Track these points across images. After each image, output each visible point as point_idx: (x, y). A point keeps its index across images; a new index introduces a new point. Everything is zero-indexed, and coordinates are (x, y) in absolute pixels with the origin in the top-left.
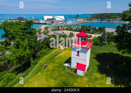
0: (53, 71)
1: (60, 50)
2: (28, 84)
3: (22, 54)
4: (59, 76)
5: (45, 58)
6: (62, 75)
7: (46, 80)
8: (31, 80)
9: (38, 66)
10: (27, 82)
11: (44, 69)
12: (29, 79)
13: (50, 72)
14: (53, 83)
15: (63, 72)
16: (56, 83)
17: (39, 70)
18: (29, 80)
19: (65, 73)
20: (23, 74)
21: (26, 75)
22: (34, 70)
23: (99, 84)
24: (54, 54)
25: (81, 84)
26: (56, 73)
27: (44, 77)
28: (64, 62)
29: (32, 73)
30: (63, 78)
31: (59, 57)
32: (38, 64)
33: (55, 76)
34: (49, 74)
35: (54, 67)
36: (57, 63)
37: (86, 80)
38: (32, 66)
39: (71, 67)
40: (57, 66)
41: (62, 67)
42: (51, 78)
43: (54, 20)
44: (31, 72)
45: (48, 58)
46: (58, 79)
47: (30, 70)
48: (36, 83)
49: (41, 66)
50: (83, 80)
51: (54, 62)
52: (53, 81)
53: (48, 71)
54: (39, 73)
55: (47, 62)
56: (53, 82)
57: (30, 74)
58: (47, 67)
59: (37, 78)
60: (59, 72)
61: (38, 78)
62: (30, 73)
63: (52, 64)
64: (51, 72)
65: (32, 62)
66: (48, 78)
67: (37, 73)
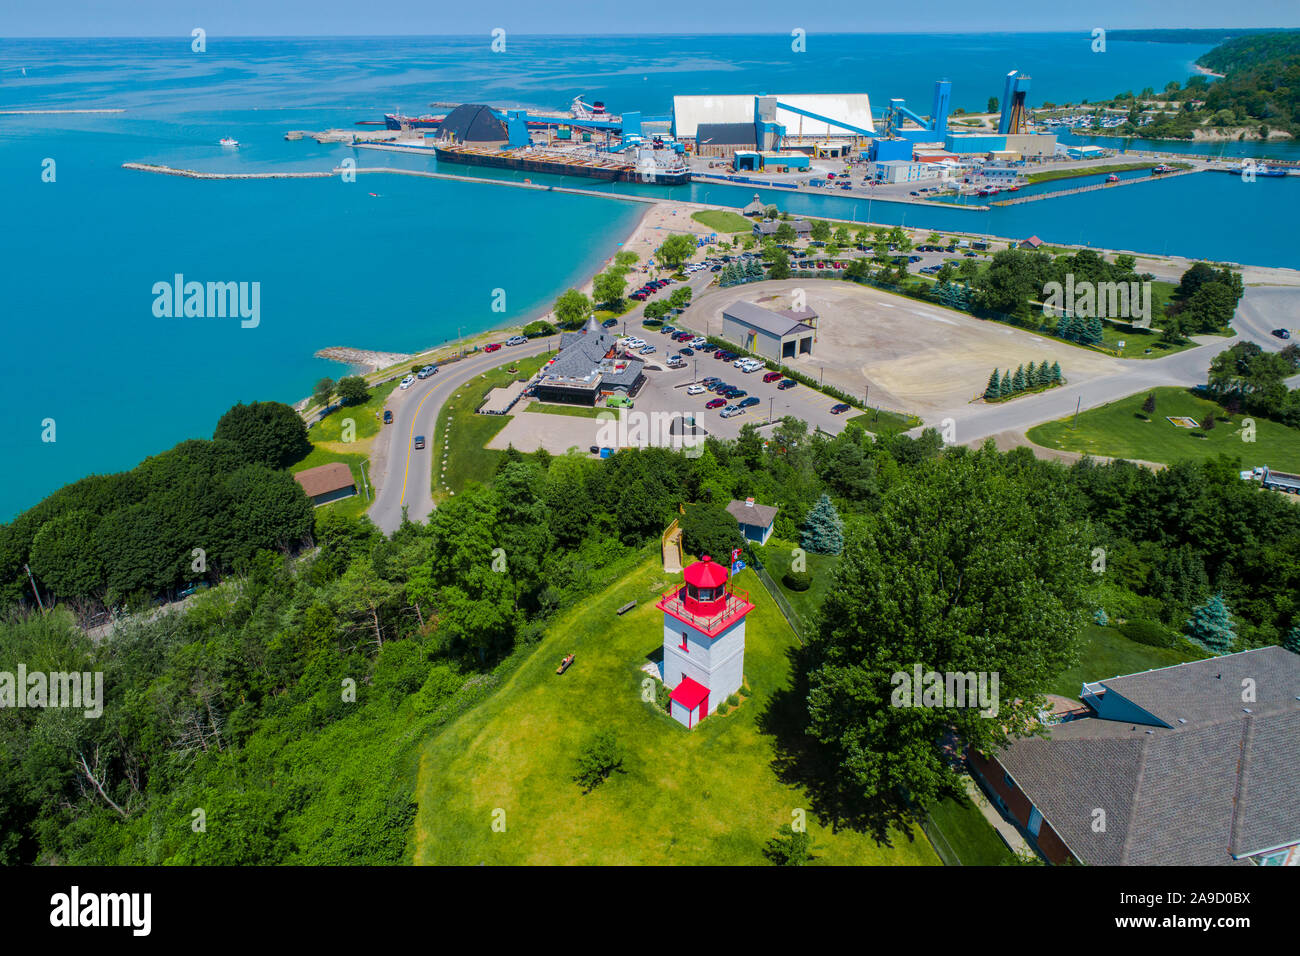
0: (592, 686)
1: (660, 580)
2: (501, 722)
3: (484, 621)
4: (606, 712)
5: (574, 620)
6: (616, 710)
7: (560, 718)
8: (509, 710)
9: (543, 654)
10: (499, 715)
11: (558, 673)
12: (506, 705)
13: (577, 692)
14: (577, 731)
15: (626, 697)
16: (588, 735)
17: (542, 677)
18: (504, 709)
19: (632, 702)
20: (485, 677)
21: (497, 685)
22: (524, 673)
23: (727, 766)
24: (622, 601)
25: (667, 754)
26: (601, 700)
27: (553, 706)
28: (649, 652)
29: (516, 684)
30: (616, 722)
31: (636, 622)
32: (542, 648)
33: (592, 711)
34: (572, 700)
35: (601, 669)
36: (618, 653)
37: (691, 744)
38: (519, 649)
39: (665, 685)
40: (611, 670)
41: (630, 675)
42: (578, 713)
43: (768, 138)
44: (515, 677)
45: (589, 618)
46: (597, 722)
47: (512, 670)
48: (527, 723)
49: (553, 659)
50: (683, 741)
51: (605, 645)
52: (578, 724)
53: (571, 686)
54: (541, 690)
55: (580, 643)
56: (580, 729)
57: (509, 686)
58: (572, 667)
59: (529, 706)
60: (611, 697)
61: (532, 708)
62: (508, 681)
63: (596, 653)
64: (582, 691)
65: (524, 629)
66: (567, 711)
67: (531, 686)
